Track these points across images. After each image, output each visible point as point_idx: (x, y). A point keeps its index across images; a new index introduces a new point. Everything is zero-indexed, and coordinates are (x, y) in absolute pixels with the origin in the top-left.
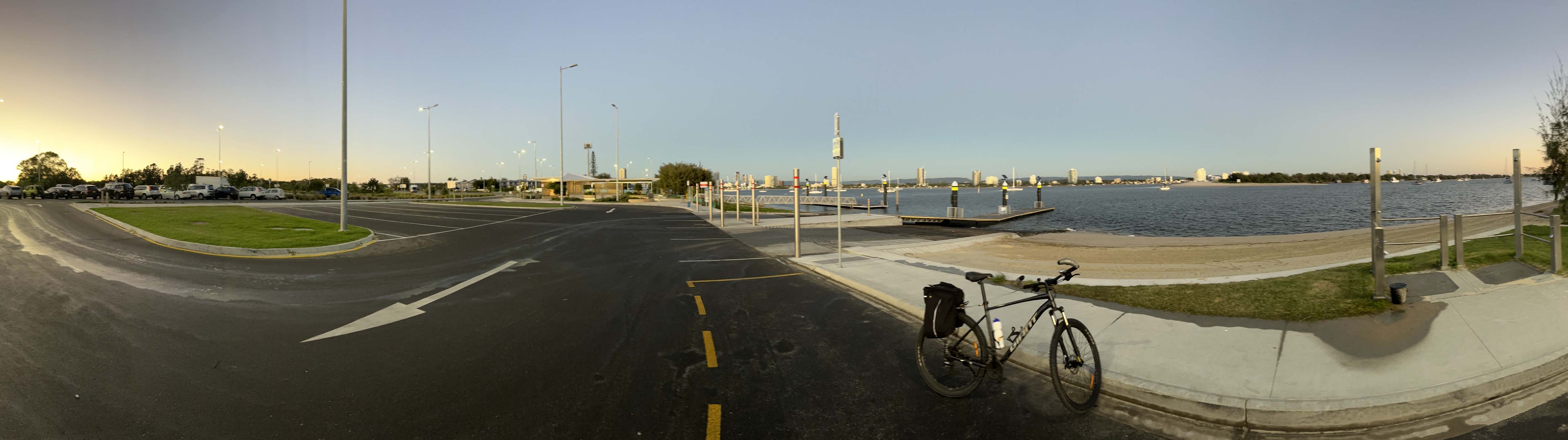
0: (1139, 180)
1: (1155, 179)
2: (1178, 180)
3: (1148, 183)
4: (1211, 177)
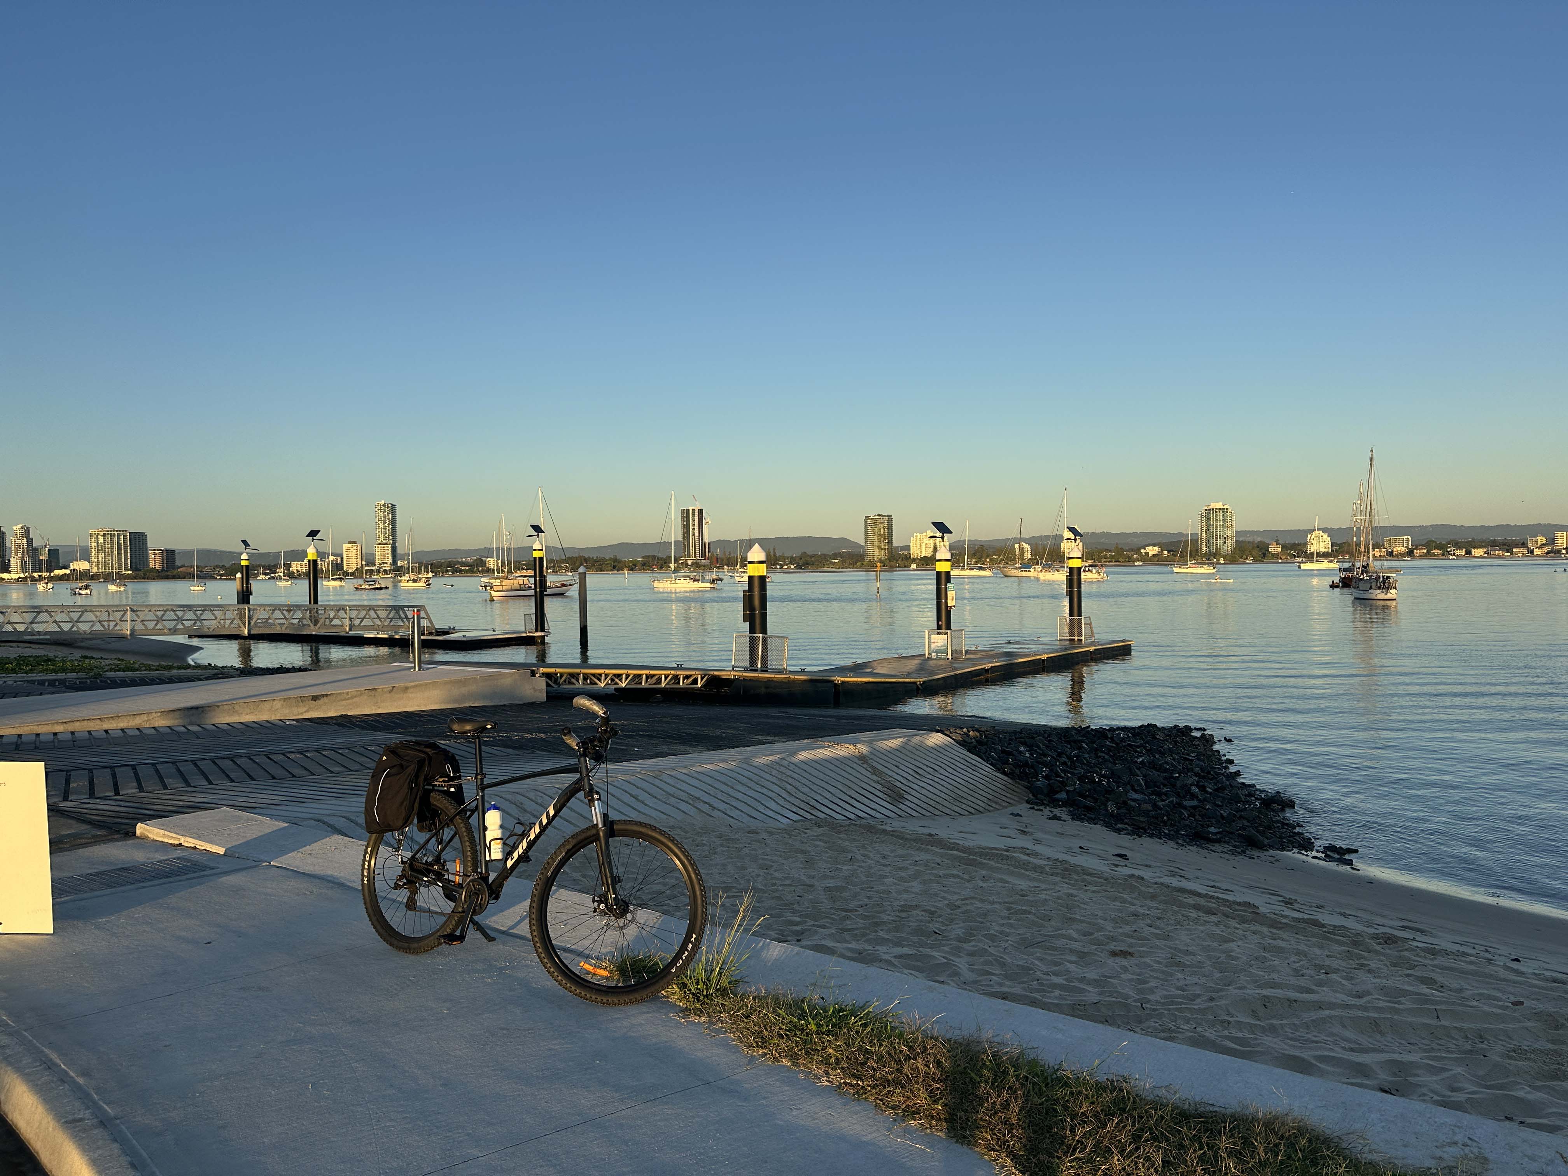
3: (1537, 553)
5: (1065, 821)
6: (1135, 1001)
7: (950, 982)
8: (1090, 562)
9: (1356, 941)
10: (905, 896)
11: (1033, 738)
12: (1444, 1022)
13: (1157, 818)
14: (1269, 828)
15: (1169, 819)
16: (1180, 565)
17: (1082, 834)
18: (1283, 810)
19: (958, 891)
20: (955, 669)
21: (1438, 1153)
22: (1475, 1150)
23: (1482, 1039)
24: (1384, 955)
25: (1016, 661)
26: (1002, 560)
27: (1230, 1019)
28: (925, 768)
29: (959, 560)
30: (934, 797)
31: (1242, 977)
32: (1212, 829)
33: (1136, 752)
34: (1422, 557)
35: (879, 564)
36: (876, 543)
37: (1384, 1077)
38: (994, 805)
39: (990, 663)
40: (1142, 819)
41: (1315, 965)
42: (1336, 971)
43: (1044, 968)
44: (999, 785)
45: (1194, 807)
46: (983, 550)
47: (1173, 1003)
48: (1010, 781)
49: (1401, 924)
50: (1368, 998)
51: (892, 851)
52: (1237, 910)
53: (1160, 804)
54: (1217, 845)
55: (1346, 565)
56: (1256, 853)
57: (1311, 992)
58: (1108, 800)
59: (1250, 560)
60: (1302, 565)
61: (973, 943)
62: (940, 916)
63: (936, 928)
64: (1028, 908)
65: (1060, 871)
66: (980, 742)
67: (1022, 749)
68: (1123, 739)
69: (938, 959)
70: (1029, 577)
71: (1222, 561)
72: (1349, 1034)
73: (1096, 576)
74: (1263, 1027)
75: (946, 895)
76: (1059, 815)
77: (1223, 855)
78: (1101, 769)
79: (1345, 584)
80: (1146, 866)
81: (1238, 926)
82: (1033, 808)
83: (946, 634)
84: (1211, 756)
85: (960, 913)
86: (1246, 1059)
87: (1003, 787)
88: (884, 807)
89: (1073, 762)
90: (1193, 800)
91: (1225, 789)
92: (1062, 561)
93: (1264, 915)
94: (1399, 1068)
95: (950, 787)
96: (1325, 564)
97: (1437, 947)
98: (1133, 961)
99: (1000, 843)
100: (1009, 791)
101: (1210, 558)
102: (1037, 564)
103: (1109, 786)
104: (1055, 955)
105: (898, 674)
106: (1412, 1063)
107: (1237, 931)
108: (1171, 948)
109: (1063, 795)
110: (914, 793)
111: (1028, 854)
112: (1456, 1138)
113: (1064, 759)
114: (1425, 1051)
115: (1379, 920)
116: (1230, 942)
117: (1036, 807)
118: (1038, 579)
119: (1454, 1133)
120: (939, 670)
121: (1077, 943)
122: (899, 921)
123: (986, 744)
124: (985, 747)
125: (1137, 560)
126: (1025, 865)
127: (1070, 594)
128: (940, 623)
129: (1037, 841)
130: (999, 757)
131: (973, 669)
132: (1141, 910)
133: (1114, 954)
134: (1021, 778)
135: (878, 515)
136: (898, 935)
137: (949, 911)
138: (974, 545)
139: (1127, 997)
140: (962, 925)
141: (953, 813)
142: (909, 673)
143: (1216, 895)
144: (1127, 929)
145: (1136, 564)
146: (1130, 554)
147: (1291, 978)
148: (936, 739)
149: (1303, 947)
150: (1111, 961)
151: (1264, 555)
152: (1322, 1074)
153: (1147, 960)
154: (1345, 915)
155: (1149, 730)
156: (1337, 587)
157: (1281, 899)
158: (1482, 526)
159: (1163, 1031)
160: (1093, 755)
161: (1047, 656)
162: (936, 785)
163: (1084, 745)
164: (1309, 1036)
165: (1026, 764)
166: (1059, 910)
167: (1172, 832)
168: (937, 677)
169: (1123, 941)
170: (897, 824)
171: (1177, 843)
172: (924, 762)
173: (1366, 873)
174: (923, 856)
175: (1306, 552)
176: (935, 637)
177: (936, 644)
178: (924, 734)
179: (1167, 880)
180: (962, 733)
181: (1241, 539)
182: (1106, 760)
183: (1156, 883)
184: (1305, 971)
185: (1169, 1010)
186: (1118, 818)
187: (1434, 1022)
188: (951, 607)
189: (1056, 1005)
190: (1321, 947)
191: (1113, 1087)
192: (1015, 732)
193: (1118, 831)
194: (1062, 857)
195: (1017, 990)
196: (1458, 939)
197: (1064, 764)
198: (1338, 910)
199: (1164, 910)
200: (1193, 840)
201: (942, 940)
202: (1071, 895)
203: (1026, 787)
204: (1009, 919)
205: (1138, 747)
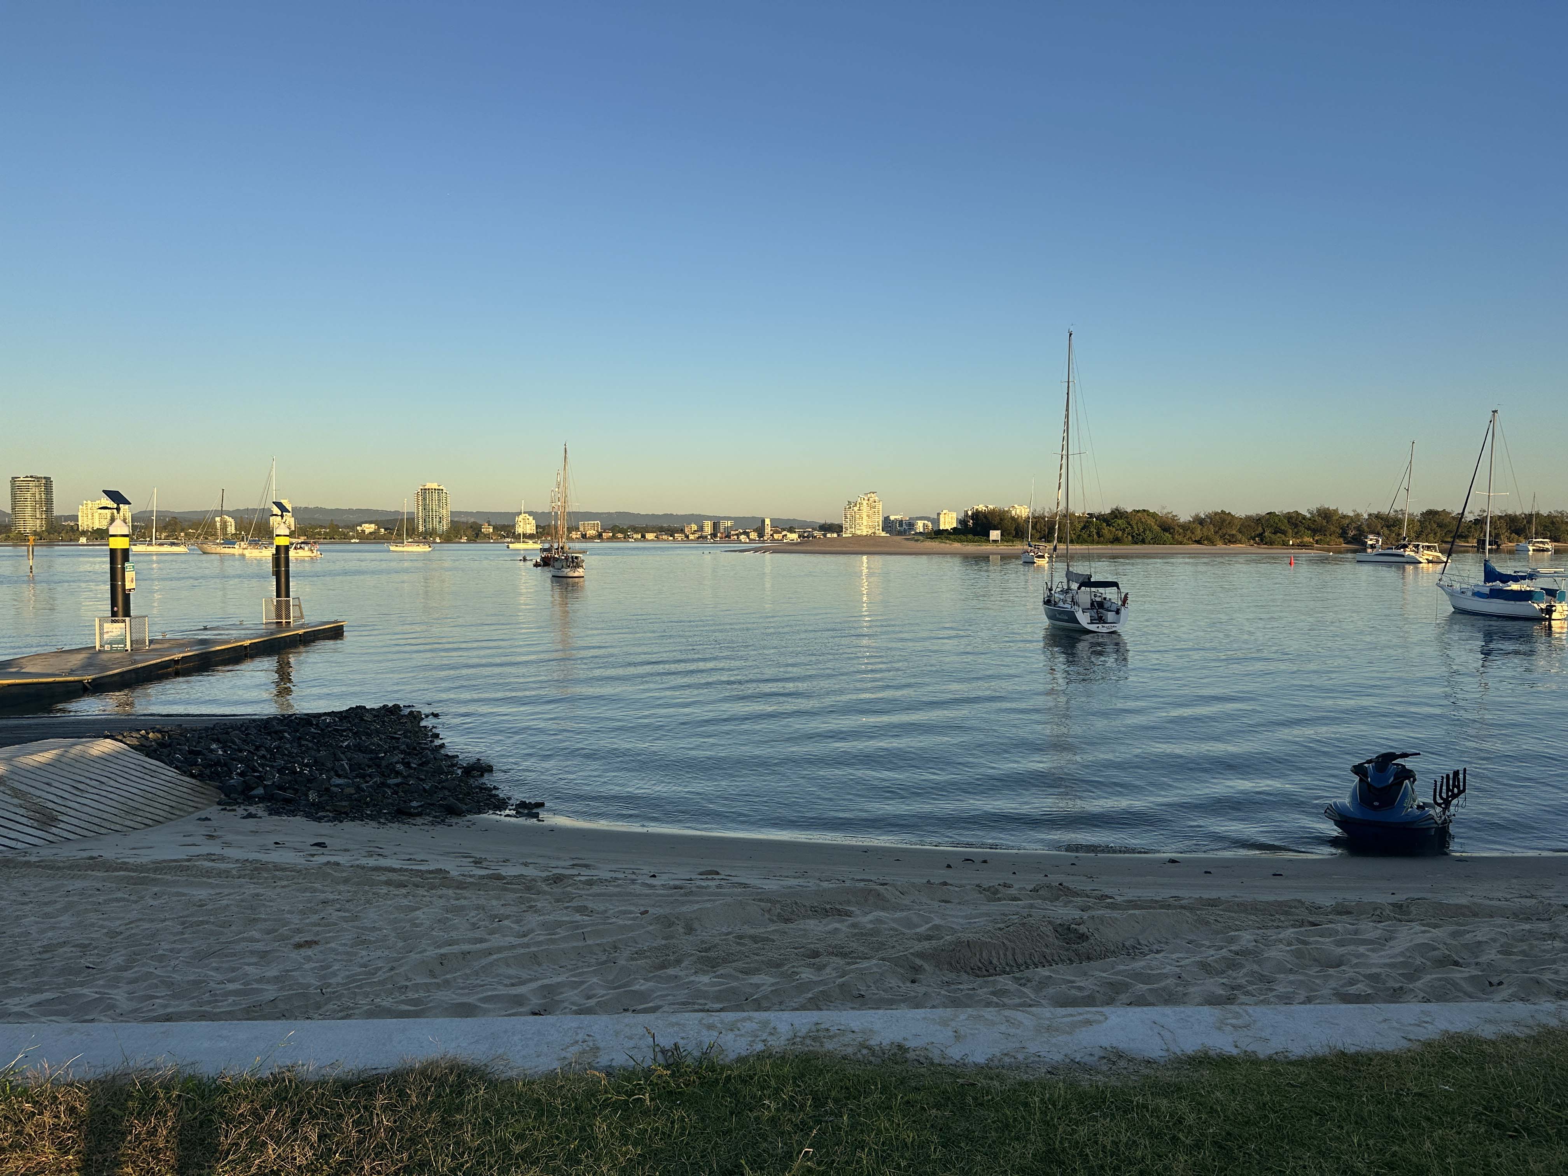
0: (661, 529)
3: (691, 538)
5: (260, 817)
6: (316, 989)
7: (103, 1018)
8: (302, 539)
9: (529, 885)
10: (50, 934)
11: (227, 733)
12: (589, 942)
13: (360, 801)
14: (469, 794)
15: (372, 799)
16: (396, 543)
17: (278, 828)
18: (482, 775)
19: (121, 915)
20: (135, 662)
21: (563, 1054)
22: (591, 1044)
23: (616, 948)
24: (550, 894)
25: (213, 649)
26: (200, 535)
27: (408, 984)
28: (88, 781)
29: (144, 533)
30: (100, 814)
31: (424, 942)
32: (414, 804)
33: (342, 736)
34: (610, 539)
35: (31, 538)
36: (29, 510)
37: (536, 1002)
38: (178, 813)
39: (180, 653)
40: (344, 803)
41: (491, 916)
42: (508, 917)
43: (219, 977)
44: (185, 790)
45: (397, 785)
46: (176, 523)
47: (355, 981)
48: (198, 783)
49: (572, 863)
50: (531, 936)
51: (36, 886)
52: (427, 879)
53: (364, 786)
54: (418, 818)
55: (547, 546)
56: (454, 820)
57: (486, 941)
58: (310, 789)
59: (464, 540)
60: (511, 546)
61: (136, 969)
62: (96, 948)
63: (90, 962)
64: (206, 918)
65: (248, 872)
66: (161, 744)
67: (214, 746)
68: (329, 724)
69: (89, 996)
70: (234, 555)
71: (438, 540)
72: (512, 972)
73: (309, 554)
74: (438, 983)
75: (105, 923)
76: (254, 812)
77: (422, 827)
78: (303, 759)
79: (546, 562)
80: (345, 850)
81: (426, 893)
82: (225, 809)
83: (124, 621)
84: (417, 732)
85: (122, 939)
86: (419, 1017)
87: (190, 791)
88: (30, 835)
89: (273, 753)
90: (397, 777)
91: (429, 763)
92: (271, 537)
93: (452, 879)
94: (549, 991)
95: (122, 800)
96: (530, 545)
97: (594, 878)
98: (317, 949)
99: (181, 854)
100: (197, 794)
101: (427, 536)
102: (243, 540)
103: (311, 775)
104: (233, 961)
105: (57, 672)
106: (559, 983)
107: (424, 899)
108: (358, 928)
109: (260, 791)
110: (72, 813)
111: (214, 860)
112: (577, 1038)
113: (263, 752)
114: (571, 970)
115: (554, 863)
116: (416, 910)
117: (228, 808)
118: (243, 555)
119: (577, 1034)
120: (113, 664)
121: (259, 944)
122: (40, 965)
123: (170, 745)
124: (169, 749)
125: (353, 537)
126: (208, 873)
127: (277, 574)
128: (116, 609)
129: (228, 844)
130: (185, 759)
131: (159, 661)
132: (331, 897)
133: (299, 946)
134: (211, 778)
135: (31, 477)
136: (37, 980)
137: (108, 940)
138: (165, 517)
139: (309, 986)
140: (124, 952)
141: (125, 829)
142: (72, 670)
143: (410, 867)
144: (315, 918)
145: (353, 541)
146: (346, 531)
147: (468, 932)
148: (105, 746)
149: (482, 902)
150: (294, 955)
151: (477, 535)
152: (485, 1012)
153: (333, 945)
154: (526, 864)
155: (358, 712)
156: (540, 566)
157: (471, 860)
158: (653, 515)
159: (341, 1011)
160: (295, 744)
161: (250, 642)
162: (103, 800)
163: (286, 735)
164: (478, 981)
165: (218, 763)
166: (243, 913)
167: (374, 813)
168: (111, 673)
169: (309, 931)
170: (47, 853)
171: (380, 823)
172: (87, 774)
173: (549, 823)
174: (79, 884)
175: (514, 533)
176: (108, 626)
177: (110, 634)
178: (87, 742)
179: (363, 861)
180: (138, 736)
181: (456, 519)
182: (308, 749)
183: (352, 866)
184: (481, 923)
185: (349, 989)
186: (318, 806)
187: (581, 944)
188: (130, 590)
189: (229, 1012)
190: (498, 898)
191: (276, 1079)
192: (206, 729)
193: (319, 820)
194: (252, 856)
195: (185, 1006)
196: (614, 867)
197: (263, 757)
198: (521, 861)
199: (355, 892)
200: (395, 817)
201: (97, 974)
202: (258, 895)
203: (219, 788)
204: (183, 933)
205: (344, 731)
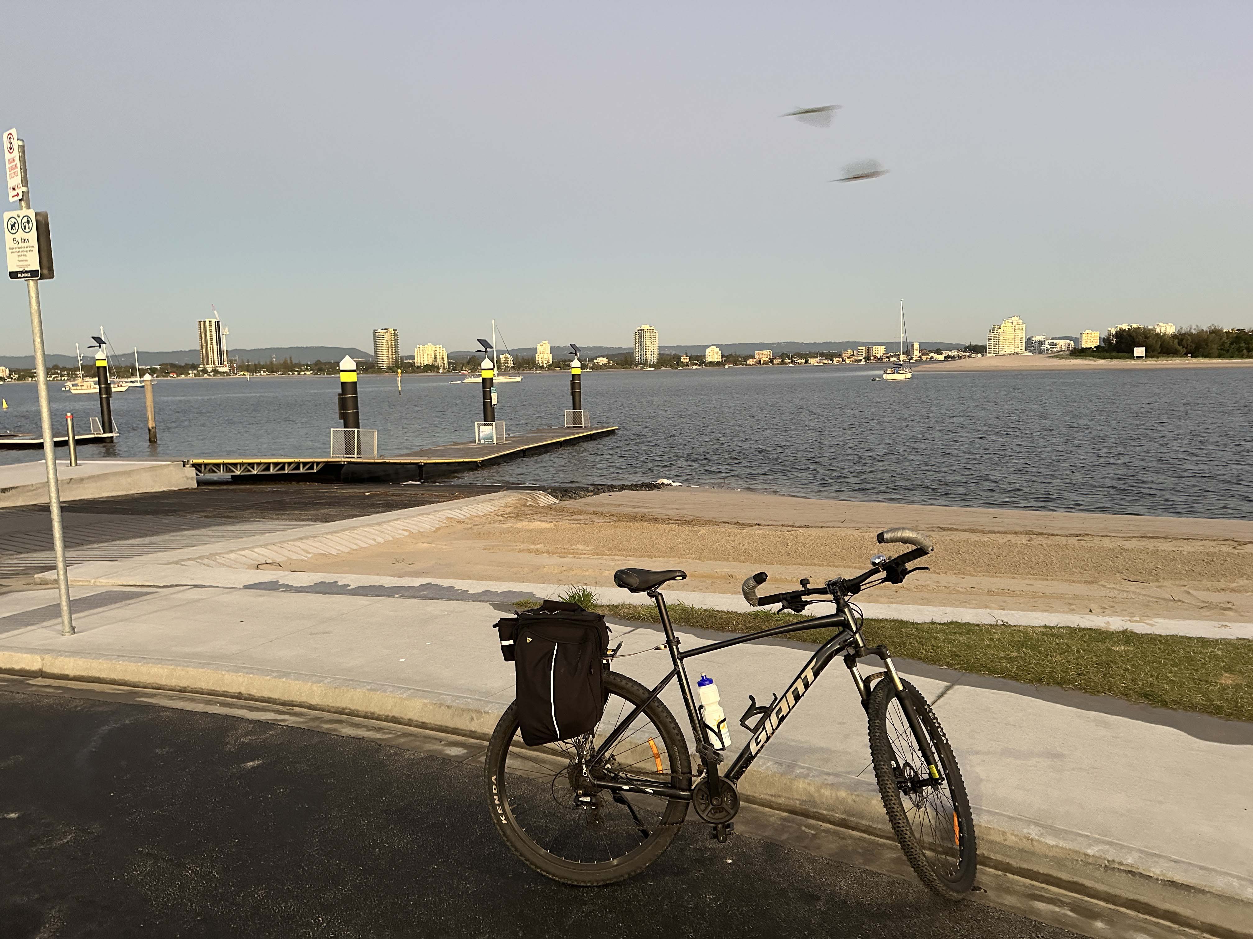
0: (822, 355)
1: (868, 350)
2: (938, 352)
3: (848, 361)
4: (1041, 343)
20: (500, 451)
25: (543, 443)
36: (384, 353)
39: (526, 445)
59: (669, 368)
83: (492, 424)
127: (574, 394)
128: (486, 416)
131: (514, 450)
146: (586, 363)
151: (678, 365)
161: (563, 439)
168: (491, 457)
175: (704, 362)
176: (482, 427)
177: (484, 433)
181: (662, 352)
188: (494, 405)
